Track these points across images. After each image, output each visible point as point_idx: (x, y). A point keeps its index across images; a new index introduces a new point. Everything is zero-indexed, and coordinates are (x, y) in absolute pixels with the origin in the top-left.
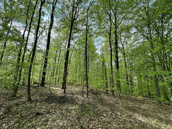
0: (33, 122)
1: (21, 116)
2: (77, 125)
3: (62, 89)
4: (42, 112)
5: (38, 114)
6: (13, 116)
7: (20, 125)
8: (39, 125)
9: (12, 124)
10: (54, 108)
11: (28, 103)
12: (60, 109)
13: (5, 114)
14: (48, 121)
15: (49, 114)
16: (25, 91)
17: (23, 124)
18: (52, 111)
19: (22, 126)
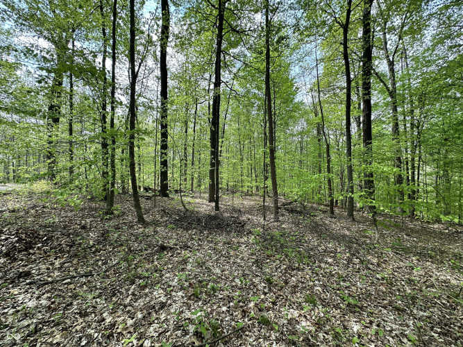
0: (156, 263)
1: (129, 249)
2: (257, 276)
3: (210, 202)
4: (171, 245)
5: (163, 248)
6: (114, 248)
7: (130, 266)
8: (168, 268)
9: (114, 263)
10: (196, 239)
11: (140, 228)
12: (212, 241)
13: (98, 245)
14: (186, 263)
15: (186, 250)
16: (129, 205)
17: (135, 264)
18: (194, 245)
19: (134, 268)
